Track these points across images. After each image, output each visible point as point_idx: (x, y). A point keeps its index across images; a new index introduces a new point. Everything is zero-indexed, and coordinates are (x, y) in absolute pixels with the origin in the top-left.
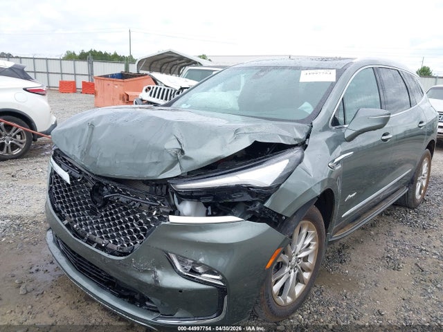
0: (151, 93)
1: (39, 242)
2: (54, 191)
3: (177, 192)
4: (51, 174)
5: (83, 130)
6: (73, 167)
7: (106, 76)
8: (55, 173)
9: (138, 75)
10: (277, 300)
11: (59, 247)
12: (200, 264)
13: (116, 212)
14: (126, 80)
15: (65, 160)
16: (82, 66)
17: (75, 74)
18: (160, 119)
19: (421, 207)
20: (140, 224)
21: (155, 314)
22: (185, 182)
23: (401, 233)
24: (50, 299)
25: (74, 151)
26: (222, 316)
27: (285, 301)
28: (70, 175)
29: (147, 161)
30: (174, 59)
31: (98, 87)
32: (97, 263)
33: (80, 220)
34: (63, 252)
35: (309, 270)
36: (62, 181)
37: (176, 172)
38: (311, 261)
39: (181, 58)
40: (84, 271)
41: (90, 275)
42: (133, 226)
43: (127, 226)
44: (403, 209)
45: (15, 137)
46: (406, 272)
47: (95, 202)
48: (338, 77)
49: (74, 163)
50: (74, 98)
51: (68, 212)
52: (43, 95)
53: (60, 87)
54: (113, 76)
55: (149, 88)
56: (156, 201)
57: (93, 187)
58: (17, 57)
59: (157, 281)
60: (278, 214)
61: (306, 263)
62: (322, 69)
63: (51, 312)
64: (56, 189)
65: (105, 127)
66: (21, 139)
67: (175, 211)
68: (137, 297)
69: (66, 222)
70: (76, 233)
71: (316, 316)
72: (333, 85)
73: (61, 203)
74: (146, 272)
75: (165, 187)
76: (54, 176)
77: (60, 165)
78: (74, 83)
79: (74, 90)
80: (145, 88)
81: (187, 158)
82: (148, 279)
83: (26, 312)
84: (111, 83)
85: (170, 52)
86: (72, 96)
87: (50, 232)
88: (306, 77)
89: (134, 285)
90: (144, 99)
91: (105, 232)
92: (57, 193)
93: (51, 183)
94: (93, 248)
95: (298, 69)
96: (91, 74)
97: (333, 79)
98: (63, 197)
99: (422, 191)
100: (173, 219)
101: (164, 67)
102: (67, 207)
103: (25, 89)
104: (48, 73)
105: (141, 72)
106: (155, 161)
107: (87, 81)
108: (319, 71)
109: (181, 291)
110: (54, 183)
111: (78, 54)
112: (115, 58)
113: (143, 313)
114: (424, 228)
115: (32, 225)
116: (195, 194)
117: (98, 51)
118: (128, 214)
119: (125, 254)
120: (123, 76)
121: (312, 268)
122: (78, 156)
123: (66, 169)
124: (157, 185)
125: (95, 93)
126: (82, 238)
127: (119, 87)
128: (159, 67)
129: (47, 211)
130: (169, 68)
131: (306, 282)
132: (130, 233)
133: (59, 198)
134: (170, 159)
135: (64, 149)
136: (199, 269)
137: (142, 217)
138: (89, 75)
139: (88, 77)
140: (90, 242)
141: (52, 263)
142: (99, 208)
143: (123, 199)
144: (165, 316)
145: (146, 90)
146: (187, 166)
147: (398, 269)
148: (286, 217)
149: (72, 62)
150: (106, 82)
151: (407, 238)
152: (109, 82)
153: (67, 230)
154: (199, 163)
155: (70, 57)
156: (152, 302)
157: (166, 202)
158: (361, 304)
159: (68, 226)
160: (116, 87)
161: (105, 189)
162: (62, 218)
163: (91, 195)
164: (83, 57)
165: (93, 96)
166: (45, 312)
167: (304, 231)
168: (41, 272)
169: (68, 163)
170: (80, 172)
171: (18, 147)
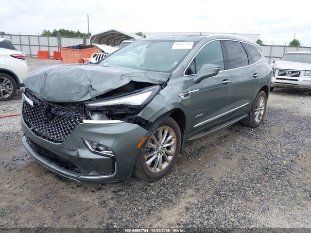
0: (97, 58)
1: (19, 144)
2: (25, 112)
3: (89, 108)
4: (24, 103)
5: (41, 77)
6: (36, 98)
7: (69, 47)
8: (26, 102)
9: (92, 46)
10: (150, 169)
11: (29, 143)
12: (101, 145)
13: (58, 121)
14: (82, 50)
15: (31, 94)
16: (54, 41)
17: (49, 46)
18: (82, 70)
19: (260, 127)
20: (70, 126)
21: (79, 174)
22: (93, 103)
23: (242, 140)
24: (24, 172)
25: (36, 89)
26: (115, 174)
27: (155, 170)
28: (34, 103)
29: (73, 92)
30: (116, 35)
31: (63, 55)
32: (48, 148)
33: (39, 127)
34: (31, 146)
35: (171, 155)
36: (30, 106)
37: (88, 97)
38: (173, 150)
39: (121, 35)
40: (42, 155)
41: (45, 156)
42: (66, 127)
43: (64, 128)
44: (248, 128)
45: (5, 86)
46: (235, 160)
47: (47, 117)
48: (194, 45)
49: (36, 96)
50: (48, 63)
51: (33, 123)
52: (24, 59)
53: (38, 55)
54: (73, 47)
55: (96, 55)
56: (78, 113)
57: (47, 108)
58: (8, 35)
59: (78, 155)
60: (146, 120)
61: (169, 151)
62: (186, 41)
63: (25, 178)
64: (26, 111)
65: (53, 75)
66: (10, 88)
67: (88, 118)
68: (70, 166)
69: (32, 128)
70: (38, 134)
71: (174, 180)
72: (190, 50)
73: (29, 118)
74: (72, 150)
75: (84, 106)
76: (25, 104)
77: (28, 97)
78: (48, 52)
79: (48, 57)
80: (93, 55)
81: (93, 90)
82: (73, 154)
83: (10, 179)
84: (72, 52)
85: (113, 31)
86: (47, 61)
87: (25, 137)
88: (176, 46)
89: (67, 158)
90: (92, 62)
91: (53, 132)
92: (27, 113)
93: (23, 108)
94: (46, 140)
95: (173, 41)
96: (60, 46)
97: (190, 47)
98: (30, 115)
99: (261, 117)
100: (85, 121)
101: (109, 41)
102: (32, 121)
103: (12, 56)
104: (30, 45)
105: (93, 44)
106: (77, 92)
107: (57, 51)
108: (184, 43)
109: (91, 160)
110: (26, 108)
111: (52, 32)
112: (78, 35)
113: (72, 173)
114: (256, 138)
115: (15, 137)
116: (99, 109)
117: (66, 30)
118: (64, 121)
119: (62, 142)
120: (80, 47)
121: (174, 154)
122: (38, 91)
123: (32, 99)
124: (80, 105)
125: (61, 59)
126: (40, 136)
127: (77, 54)
128: (106, 40)
129: (22, 123)
130: (113, 41)
131: (170, 162)
132: (65, 131)
133: (28, 116)
134: (85, 90)
135: (31, 88)
136: (101, 148)
137: (71, 122)
138: (59, 47)
139: (57, 48)
140: (44, 137)
141: (26, 156)
142: (50, 120)
143: (61, 113)
144: (84, 175)
145: (94, 57)
146: (94, 94)
147: (231, 159)
148: (151, 123)
149: (47, 38)
150: (69, 52)
151: (243, 143)
152: (70, 51)
153: (32, 132)
154: (100, 92)
155: (47, 34)
156: (78, 168)
157: (83, 114)
158: (202, 174)
159: (33, 130)
160: (76, 54)
161: (52, 109)
162: (30, 126)
163: (46, 113)
164: (55, 34)
165: (60, 61)
166: (21, 178)
167: (166, 132)
168: (20, 160)
169: (33, 96)
170: (40, 100)
171: (8, 93)
